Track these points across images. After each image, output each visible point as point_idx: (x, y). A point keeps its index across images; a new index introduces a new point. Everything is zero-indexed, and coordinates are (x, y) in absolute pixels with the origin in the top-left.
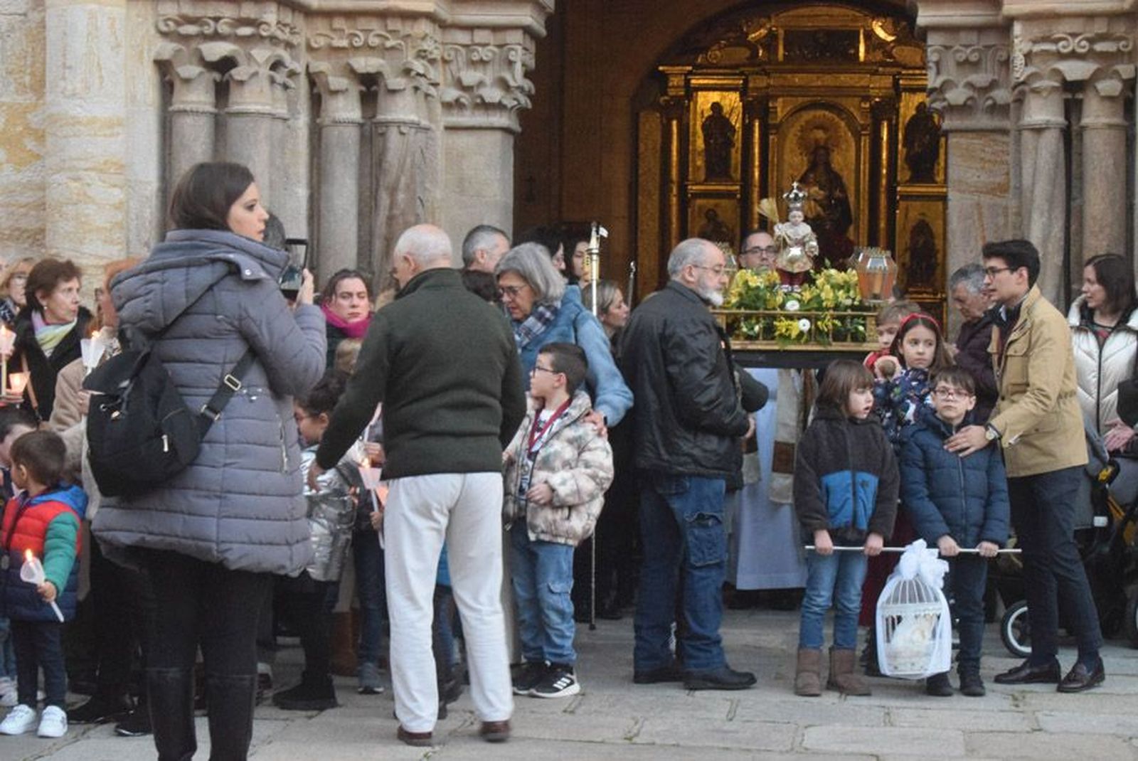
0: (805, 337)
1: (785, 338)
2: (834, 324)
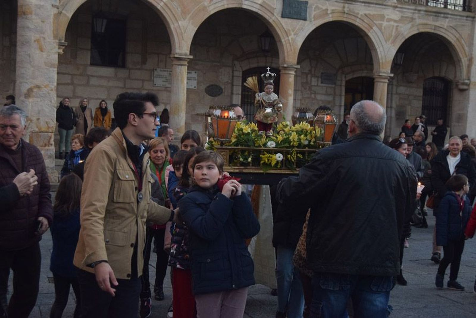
0: (279, 165)
1: (268, 165)
2: (297, 157)
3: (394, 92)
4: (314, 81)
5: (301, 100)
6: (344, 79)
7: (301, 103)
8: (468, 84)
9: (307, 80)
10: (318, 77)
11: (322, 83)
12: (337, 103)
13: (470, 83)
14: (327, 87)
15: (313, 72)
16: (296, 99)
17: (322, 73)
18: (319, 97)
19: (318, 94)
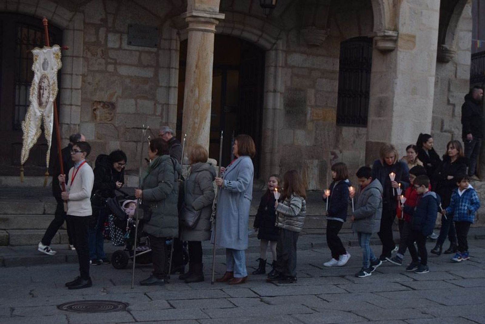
3: (281, 62)
4: (113, 41)
5: (83, 76)
6: (175, 36)
7: (83, 81)
8: (395, 38)
9: (98, 38)
10: (122, 33)
11: (130, 43)
12: (163, 83)
13: (397, 37)
14: (141, 52)
15: (110, 25)
16: (74, 73)
17: (130, 26)
18: (123, 71)
19: (120, 64)
